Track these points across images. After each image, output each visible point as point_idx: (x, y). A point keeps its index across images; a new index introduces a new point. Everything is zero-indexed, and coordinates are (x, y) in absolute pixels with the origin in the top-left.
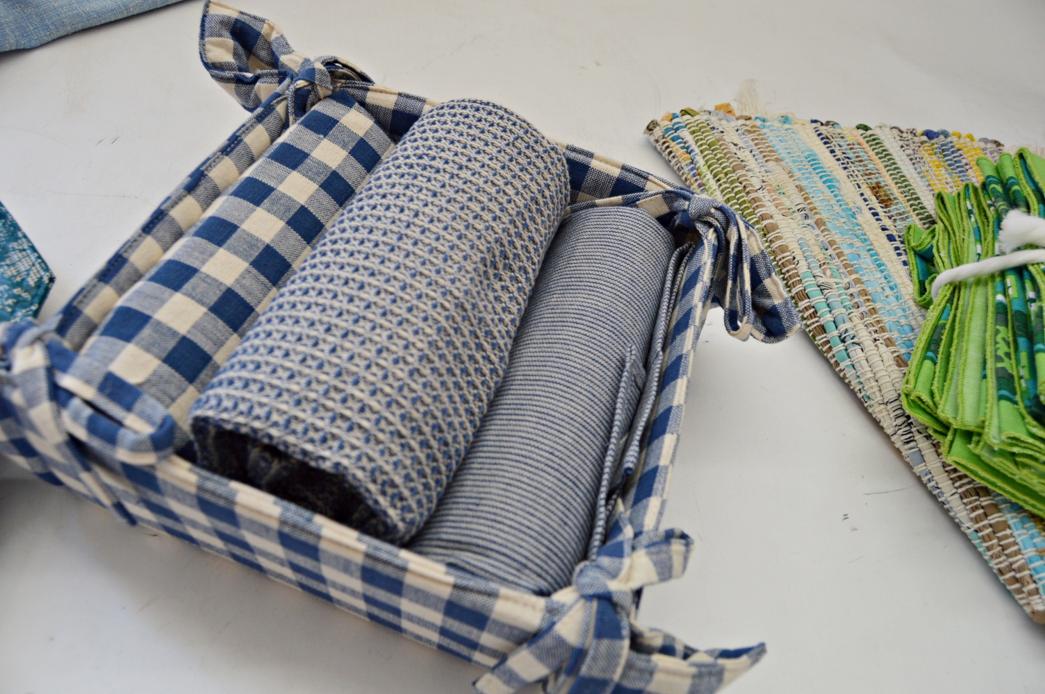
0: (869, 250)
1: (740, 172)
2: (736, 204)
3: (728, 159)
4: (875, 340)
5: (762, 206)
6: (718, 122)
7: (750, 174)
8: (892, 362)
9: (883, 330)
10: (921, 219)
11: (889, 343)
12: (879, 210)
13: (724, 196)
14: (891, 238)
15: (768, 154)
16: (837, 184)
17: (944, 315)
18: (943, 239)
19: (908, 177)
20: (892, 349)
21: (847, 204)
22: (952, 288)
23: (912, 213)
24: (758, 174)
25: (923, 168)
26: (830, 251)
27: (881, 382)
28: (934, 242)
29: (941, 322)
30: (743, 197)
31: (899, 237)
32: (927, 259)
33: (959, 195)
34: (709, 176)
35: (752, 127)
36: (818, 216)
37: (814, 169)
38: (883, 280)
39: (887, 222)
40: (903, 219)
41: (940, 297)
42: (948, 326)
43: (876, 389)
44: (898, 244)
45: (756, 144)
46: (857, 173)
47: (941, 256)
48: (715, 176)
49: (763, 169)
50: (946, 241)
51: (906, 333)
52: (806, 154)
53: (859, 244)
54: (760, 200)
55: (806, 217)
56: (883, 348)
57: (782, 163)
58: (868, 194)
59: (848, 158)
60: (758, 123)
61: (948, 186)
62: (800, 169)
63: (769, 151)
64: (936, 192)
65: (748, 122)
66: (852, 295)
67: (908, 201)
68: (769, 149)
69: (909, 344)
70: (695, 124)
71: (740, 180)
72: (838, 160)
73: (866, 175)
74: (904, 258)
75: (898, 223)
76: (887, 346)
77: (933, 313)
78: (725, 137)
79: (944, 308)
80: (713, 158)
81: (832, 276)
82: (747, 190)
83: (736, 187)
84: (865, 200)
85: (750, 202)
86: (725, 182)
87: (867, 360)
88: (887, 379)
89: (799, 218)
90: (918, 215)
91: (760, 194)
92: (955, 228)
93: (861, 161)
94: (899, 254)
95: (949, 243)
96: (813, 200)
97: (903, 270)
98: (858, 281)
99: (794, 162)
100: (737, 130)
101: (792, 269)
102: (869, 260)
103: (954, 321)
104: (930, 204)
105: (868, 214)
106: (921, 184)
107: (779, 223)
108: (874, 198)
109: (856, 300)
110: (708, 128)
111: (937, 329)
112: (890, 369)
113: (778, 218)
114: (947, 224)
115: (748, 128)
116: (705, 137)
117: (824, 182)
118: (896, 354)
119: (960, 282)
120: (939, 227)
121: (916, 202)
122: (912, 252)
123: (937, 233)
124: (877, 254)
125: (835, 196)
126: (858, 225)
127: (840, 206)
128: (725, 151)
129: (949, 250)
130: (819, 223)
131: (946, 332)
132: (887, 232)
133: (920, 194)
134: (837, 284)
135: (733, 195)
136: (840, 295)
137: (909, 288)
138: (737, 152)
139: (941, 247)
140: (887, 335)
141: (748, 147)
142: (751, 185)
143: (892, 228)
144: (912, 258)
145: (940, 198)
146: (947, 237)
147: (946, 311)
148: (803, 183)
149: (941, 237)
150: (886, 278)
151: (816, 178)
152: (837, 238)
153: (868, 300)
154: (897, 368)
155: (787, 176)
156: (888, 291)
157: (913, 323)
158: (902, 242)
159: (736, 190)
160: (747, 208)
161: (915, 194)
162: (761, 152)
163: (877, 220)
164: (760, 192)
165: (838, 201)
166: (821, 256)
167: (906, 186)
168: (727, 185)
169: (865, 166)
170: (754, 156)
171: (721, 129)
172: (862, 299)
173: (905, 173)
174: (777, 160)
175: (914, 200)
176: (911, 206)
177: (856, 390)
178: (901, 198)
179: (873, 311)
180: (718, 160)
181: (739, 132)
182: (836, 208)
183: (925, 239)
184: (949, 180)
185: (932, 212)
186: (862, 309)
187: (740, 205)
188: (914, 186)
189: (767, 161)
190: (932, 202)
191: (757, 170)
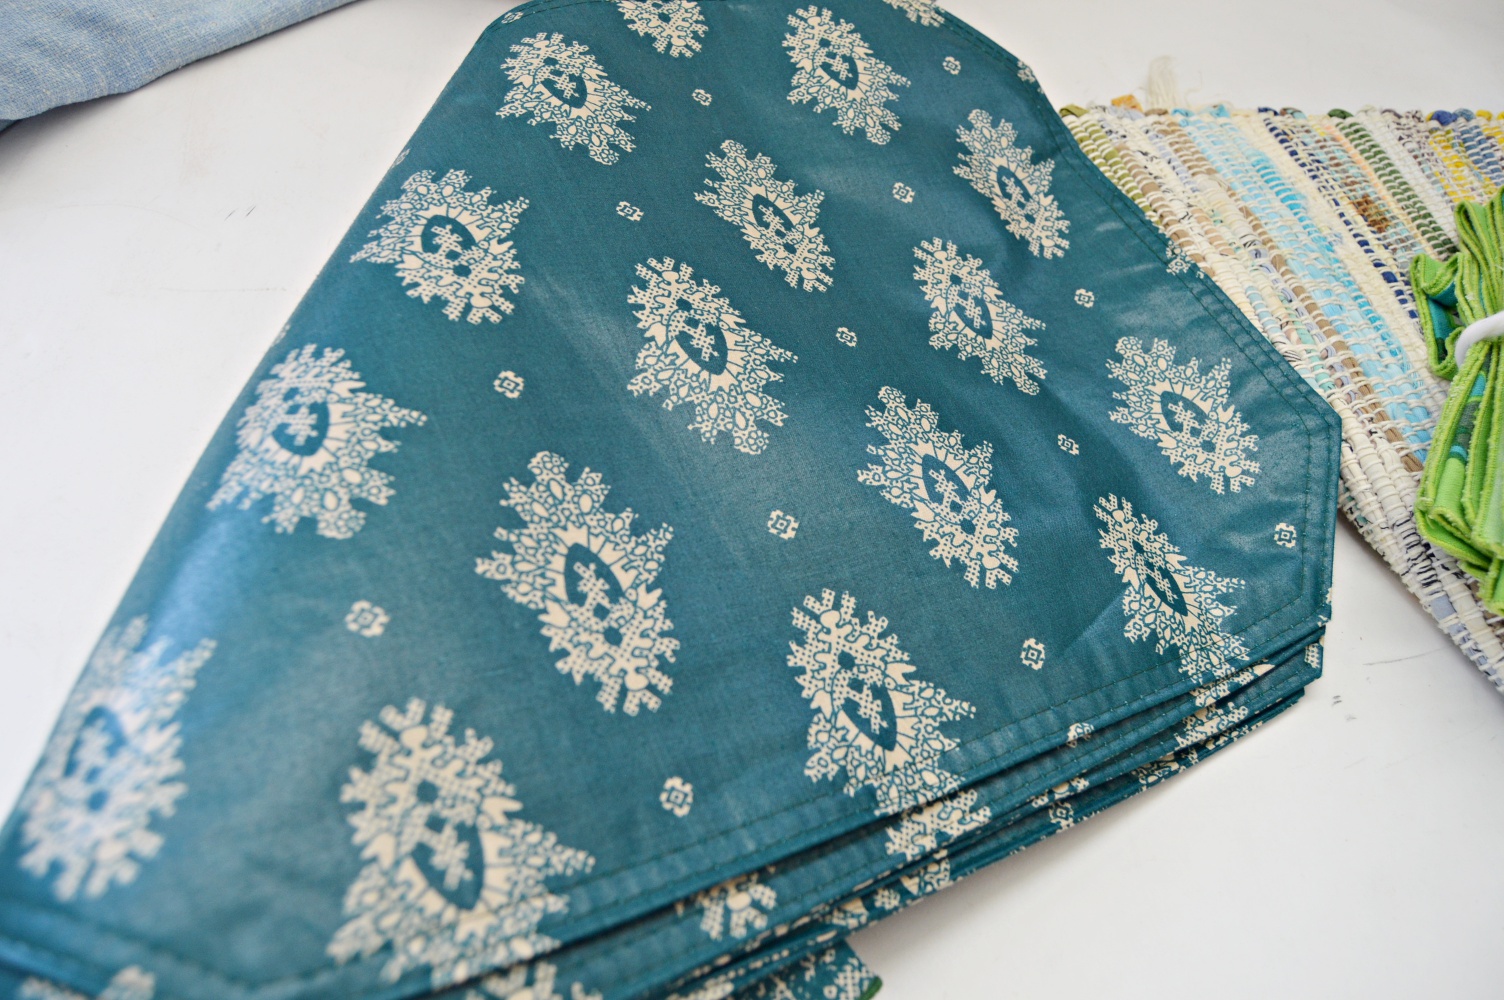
0: (1356, 298)
1: (1153, 195)
3: (1134, 176)
4: (1371, 433)
5: (1190, 243)
6: (1117, 121)
7: (1169, 196)
8: (1398, 465)
9: (1382, 416)
10: (1435, 246)
11: (1392, 435)
12: (1370, 237)
14: (1389, 278)
15: (1195, 164)
16: (1302, 202)
17: (1477, 388)
18: (1471, 274)
19: (1412, 183)
20: (1398, 444)
21: (1319, 231)
22: (1486, 348)
23: (1420, 238)
24: (1182, 196)
25: (1435, 169)
26: (1296, 304)
27: (1384, 494)
28: (1457, 280)
29: (1473, 399)
31: (1402, 275)
32: (1446, 305)
33: (1492, 205)
35: (1169, 124)
36: (1274, 252)
37: (1267, 182)
38: (1379, 342)
39: (1383, 255)
40: (1406, 248)
41: (1469, 362)
42: (1483, 406)
43: (1375, 506)
44: (1400, 286)
45: (1177, 151)
46: (1332, 182)
47: (1469, 299)
49: (1188, 187)
50: (1475, 277)
51: (1419, 420)
52: (1254, 159)
53: (1340, 290)
55: (1257, 254)
56: (1383, 445)
57: (1217, 175)
58: (1351, 213)
59: (1318, 161)
60: (1179, 118)
61: (1474, 193)
62: (1244, 184)
63: (1197, 160)
64: (1457, 203)
65: (1163, 119)
66: (1331, 367)
67: (1414, 219)
68: (1196, 156)
69: (1424, 436)
70: (1082, 129)
71: (1154, 206)
72: (1303, 165)
73: (1346, 185)
74: (1410, 306)
75: (1400, 253)
76: (1390, 441)
77: (1459, 387)
78: (1128, 144)
79: (1476, 378)
81: (1300, 341)
84: (1347, 223)
87: (1359, 464)
88: (1391, 491)
89: (1246, 257)
90: (1429, 240)
91: (1184, 226)
92: (1489, 255)
93: (1337, 165)
94: (1403, 302)
95: (1480, 278)
96: (1266, 228)
97: (1410, 325)
98: (1340, 346)
99: (1236, 172)
100: (1147, 132)
102: (1356, 313)
103: (1492, 396)
104: (1448, 223)
105: (1353, 244)
106: (1432, 193)
107: (1215, 266)
108: (1360, 219)
109: (1338, 375)
110: (1102, 133)
111: (1467, 411)
112: (1395, 475)
114: (1475, 250)
115: (1164, 127)
116: (1099, 146)
117: (1283, 201)
118: (1403, 453)
119: (1499, 338)
120: (1463, 256)
121: (1426, 221)
122: (1423, 297)
123: (1460, 265)
124: (1368, 303)
125: (1301, 220)
126: (1337, 261)
127: (1309, 234)
128: (1129, 165)
129: (1480, 290)
130: (1278, 262)
131: (1480, 415)
132: (1383, 269)
133: (1431, 209)
134: (1308, 352)
136: (1313, 369)
137: (1421, 352)
138: (1149, 165)
139: (1467, 286)
140: (1388, 424)
141: (1164, 155)
142: (1171, 213)
143: (1391, 262)
144: (1423, 307)
145: (1464, 212)
146: (1475, 270)
147: (1479, 382)
148: (1251, 204)
149: (1467, 271)
150: (1384, 339)
151: (1271, 195)
152: (1306, 282)
153: (1357, 373)
154: (1407, 473)
155: (1225, 195)
156: (1388, 358)
157: (1429, 403)
158: (1407, 283)
161: (1424, 208)
162: (1185, 162)
163: (1367, 251)
164: (1185, 221)
165: (1305, 227)
166: (1281, 312)
167: (1409, 198)
169: (1344, 171)
170: (1174, 168)
171: (1122, 133)
172: (1348, 372)
173: (1407, 177)
174: (1210, 172)
175: (1424, 219)
176: (1419, 227)
177: (1345, 509)
178: (1402, 216)
179: (1366, 389)
181: (1150, 134)
182: (1303, 237)
183: (1442, 275)
184: (1476, 184)
185: (1452, 235)
186: (1348, 388)
188: (1422, 196)
189: (1193, 174)
190: (1451, 219)
191: (1179, 189)
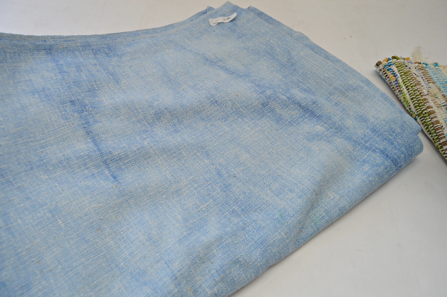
1: (418, 87)
2: (416, 100)
3: (413, 80)
5: (428, 102)
6: (408, 63)
7: (422, 88)
13: (411, 96)
15: (429, 80)
24: (426, 88)
30: (419, 97)
34: (404, 87)
35: (422, 67)
45: (424, 75)
48: (406, 87)
49: (427, 86)
54: (427, 100)
57: (436, 84)
60: (424, 66)
62: (443, 87)
63: (430, 78)
65: (420, 65)
68: (429, 78)
70: (398, 63)
71: (418, 90)
78: (411, 70)
80: (406, 79)
82: (422, 94)
83: (416, 93)
85: (422, 100)
86: (411, 91)
89: (444, 109)
91: (427, 97)
99: (441, 84)
100: (416, 68)
101: (441, 131)
107: (436, 110)
110: (404, 66)
113: (435, 108)
115: (420, 68)
116: (403, 69)
128: (412, 77)
135: (415, 96)
138: (417, 77)
141: (421, 76)
148: (445, 94)
155: (438, 90)
159: (416, 94)
160: (421, 103)
164: (427, 96)
168: (412, 92)
170: (423, 80)
171: (409, 67)
174: (433, 83)
180: (408, 80)
181: (417, 69)
187: (418, 101)
189: (429, 83)
